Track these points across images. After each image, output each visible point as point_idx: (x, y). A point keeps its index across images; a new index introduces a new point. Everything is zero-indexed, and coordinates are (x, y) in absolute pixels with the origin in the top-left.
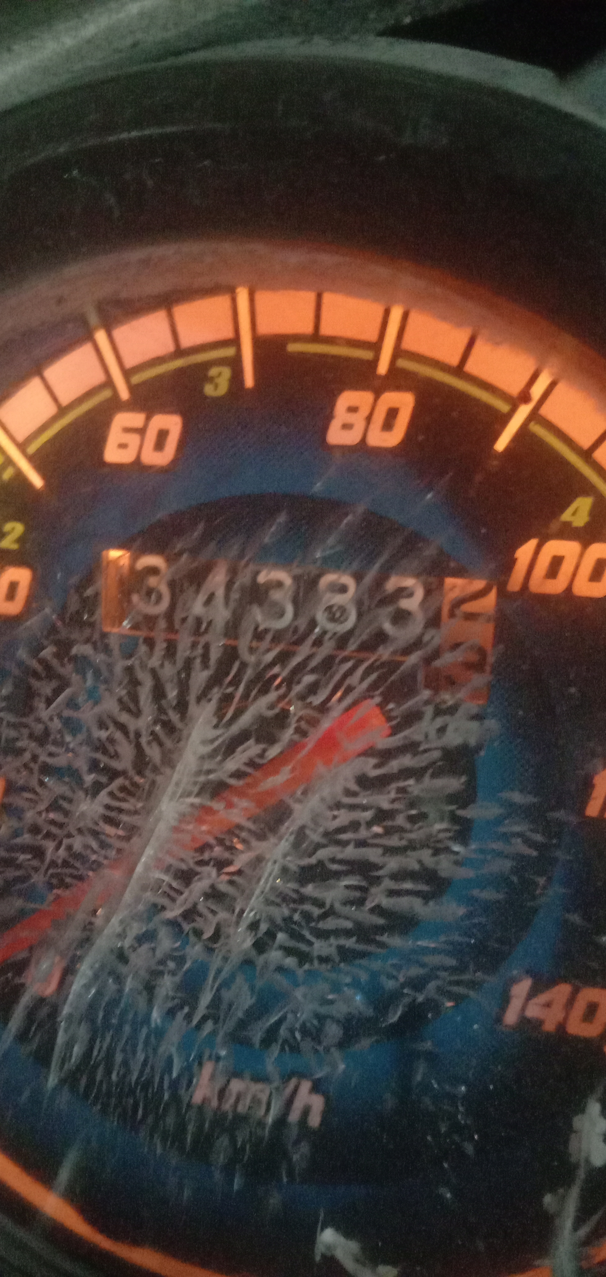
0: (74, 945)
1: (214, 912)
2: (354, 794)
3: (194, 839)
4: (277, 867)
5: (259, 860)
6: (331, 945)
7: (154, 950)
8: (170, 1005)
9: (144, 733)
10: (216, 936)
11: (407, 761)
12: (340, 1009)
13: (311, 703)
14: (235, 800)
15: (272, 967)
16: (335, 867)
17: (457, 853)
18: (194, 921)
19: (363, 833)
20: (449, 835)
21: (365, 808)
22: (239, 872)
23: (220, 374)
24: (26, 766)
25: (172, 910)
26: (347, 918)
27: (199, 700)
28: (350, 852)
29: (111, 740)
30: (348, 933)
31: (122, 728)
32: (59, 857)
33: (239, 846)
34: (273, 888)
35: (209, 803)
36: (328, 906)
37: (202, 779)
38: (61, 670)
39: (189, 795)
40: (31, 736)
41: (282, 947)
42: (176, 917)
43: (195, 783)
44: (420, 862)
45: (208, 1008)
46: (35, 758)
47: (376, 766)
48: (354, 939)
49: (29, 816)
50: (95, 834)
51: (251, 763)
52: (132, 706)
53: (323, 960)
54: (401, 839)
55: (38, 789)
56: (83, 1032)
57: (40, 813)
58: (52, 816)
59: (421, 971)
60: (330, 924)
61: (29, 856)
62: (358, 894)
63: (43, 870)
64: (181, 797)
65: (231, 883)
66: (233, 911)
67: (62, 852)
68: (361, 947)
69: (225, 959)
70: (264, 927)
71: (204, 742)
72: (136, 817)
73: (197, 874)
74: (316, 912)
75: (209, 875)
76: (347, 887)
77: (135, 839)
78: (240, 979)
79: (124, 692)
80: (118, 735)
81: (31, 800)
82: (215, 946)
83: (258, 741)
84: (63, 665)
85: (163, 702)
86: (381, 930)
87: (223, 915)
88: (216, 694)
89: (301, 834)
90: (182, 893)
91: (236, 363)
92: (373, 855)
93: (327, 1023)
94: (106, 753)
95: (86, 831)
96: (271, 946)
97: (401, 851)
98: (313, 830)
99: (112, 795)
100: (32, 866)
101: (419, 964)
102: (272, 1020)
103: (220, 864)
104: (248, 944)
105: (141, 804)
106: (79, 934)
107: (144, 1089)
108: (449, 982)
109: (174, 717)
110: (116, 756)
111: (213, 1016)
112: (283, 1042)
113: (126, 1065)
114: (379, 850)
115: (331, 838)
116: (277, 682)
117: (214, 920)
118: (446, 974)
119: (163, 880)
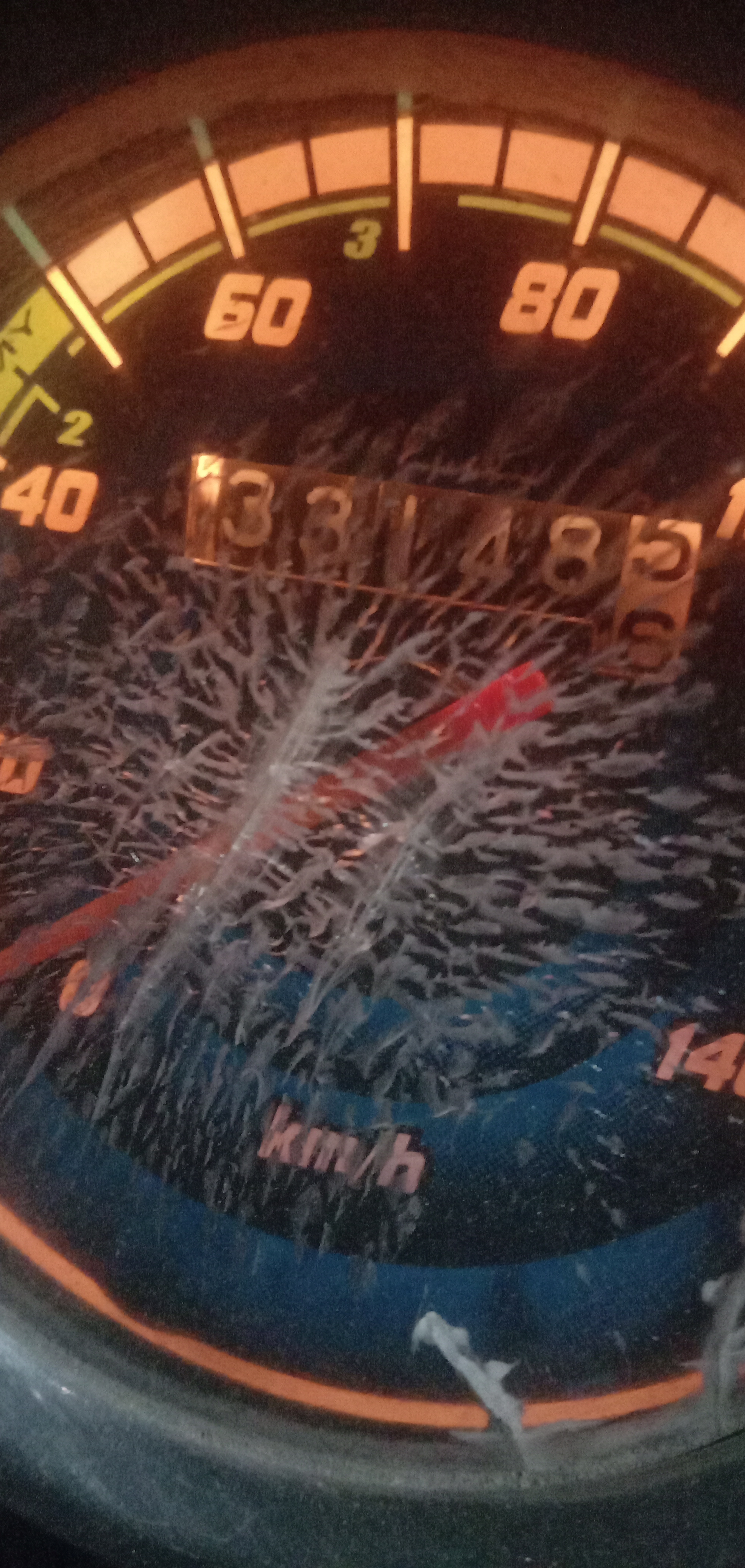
0: (144, 939)
1: (327, 905)
2: (519, 768)
3: (310, 813)
4: (411, 854)
5: (389, 843)
6: (470, 954)
7: (246, 948)
8: (259, 1018)
9: (254, 675)
10: (326, 936)
11: (589, 730)
12: (476, 1033)
13: (474, 648)
14: (365, 767)
15: (394, 976)
16: (484, 857)
17: (642, 848)
18: (301, 913)
19: (525, 818)
20: (635, 824)
21: (530, 786)
22: (363, 858)
23: (366, 230)
24: (98, 710)
25: (273, 899)
26: (494, 920)
27: (329, 636)
28: (506, 840)
29: (211, 682)
30: (494, 941)
31: (227, 668)
32: (133, 827)
33: (367, 825)
34: (403, 880)
35: (330, 769)
36: (472, 904)
37: (324, 738)
38: (151, 590)
39: (307, 756)
40: (107, 674)
41: (410, 954)
42: (278, 909)
43: (315, 743)
44: (594, 857)
45: (308, 1024)
46: (110, 700)
47: (551, 734)
48: (501, 947)
49: (98, 774)
50: (182, 801)
51: (390, 721)
52: (242, 640)
53: (459, 971)
54: (572, 826)
55: (112, 740)
56: (146, 1047)
57: (112, 770)
58: (127, 774)
59: (583, 991)
60: (472, 927)
61: (92, 825)
62: (510, 891)
63: (110, 844)
64: (296, 759)
65: (351, 869)
66: (352, 905)
67: (138, 821)
68: (509, 957)
69: (335, 965)
70: (389, 926)
71: (331, 692)
72: (237, 782)
73: (310, 856)
74: (456, 911)
75: (325, 860)
76: (499, 882)
77: (234, 810)
78: (354, 990)
79: (231, 622)
80: (221, 677)
81: (100, 753)
82: (325, 946)
83: (403, 693)
84: (155, 582)
85: (283, 637)
86: (535, 937)
87: (338, 909)
88: (353, 630)
89: (445, 813)
90: (288, 880)
91: (388, 217)
92: (535, 844)
93: (457, 1050)
94: (204, 698)
95: (171, 796)
96: (396, 951)
97: (571, 842)
98: (462, 810)
99: (207, 752)
100: (97, 837)
101: (580, 983)
102: (389, 1042)
103: (339, 847)
104: (366, 947)
105: (244, 766)
106: (151, 925)
107: (217, 1123)
108: (615, 1007)
109: (293, 656)
110: (216, 702)
111: (313, 1034)
112: (399, 1071)
113: (196, 1093)
114: (543, 840)
115: (483, 821)
116: (433, 618)
117: (327, 915)
118: (612, 997)
119: (265, 862)
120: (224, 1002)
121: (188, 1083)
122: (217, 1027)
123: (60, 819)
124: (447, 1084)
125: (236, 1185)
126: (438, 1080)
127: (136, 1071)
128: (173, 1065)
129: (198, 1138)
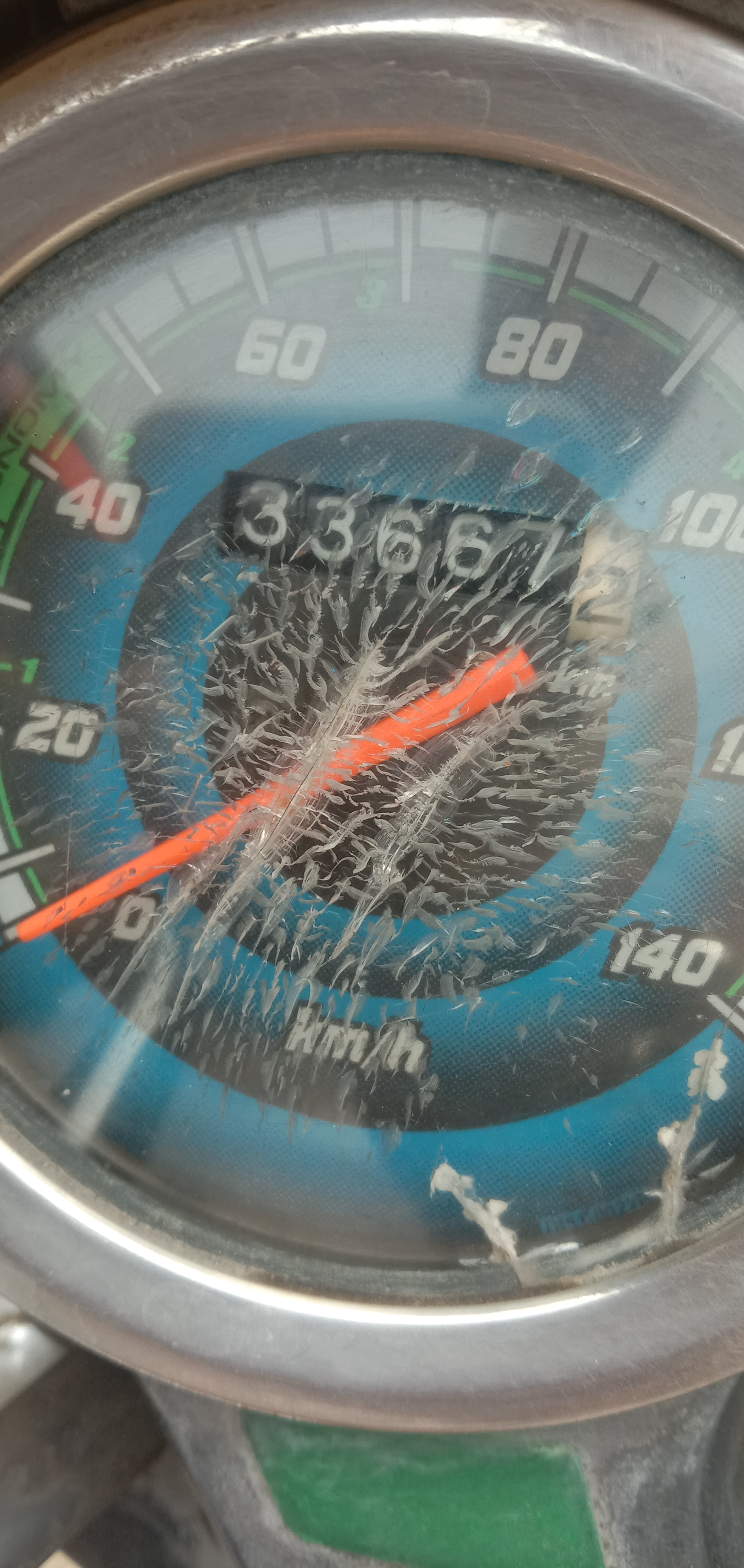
1: (368, 847)
3: (354, 774)
4: (434, 805)
6: (484, 881)
7: (299, 884)
8: (311, 938)
10: (367, 872)
12: (486, 943)
13: (488, 643)
15: (421, 902)
19: (527, 775)
22: (397, 809)
23: (375, 286)
25: (323, 844)
27: (371, 636)
28: (512, 794)
29: (274, 672)
31: (288, 660)
32: (207, 789)
34: (429, 825)
36: (484, 844)
37: (365, 715)
39: (350, 730)
42: (328, 851)
43: (357, 721)
45: (352, 940)
50: (247, 766)
53: (473, 894)
54: (564, 780)
57: (190, 744)
59: (569, 908)
61: (172, 788)
62: (515, 832)
63: (188, 803)
65: (387, 818)
66: (386, 847)
69: (373, 892)
70: (417, 863)
71: (371, 679)
72: (293, 752)
73: (354, 809)
74: (472, 848)
75: (367, 811)
76: (504, 825)
77: (290, 774)
78: (388, 912)
80: (282, 667)
81: (179, 729)
83: (428, 679)
87: (376, 849)
88: (389, 630)
90: (336, 828)
93: (470, 957)
94: (268, 684)
95: (241, 764)
96: (424, 882)
97: (563, 793)
98: (476, 768)
99: (269, 728)
100: (176, 797)
101: (569, 901)
102: (415, 953)
103: (377, 800)
104: (399, 878)
105: (300, 738)
106: (219, 867)
107: (274, 1023)
108: (593, 918)
109: (341, 650)
110: (278, 688)
111: (354, 950)
112: (424, 974)
113: (258, 999)
114: (540, 791)
115: (495, 777)
116: (454, 621)
117: (368, 855)
118: (591, 911)
119: (317, 814)
120: (281, 925)
121: (251, 993)
122: (275, 948)
123: (143, 784)
124: (462, 983)
125: (288, 1072)
126: (455, 980)
127: (206, 985)
128: (237, 979)
129: (260, 1036)
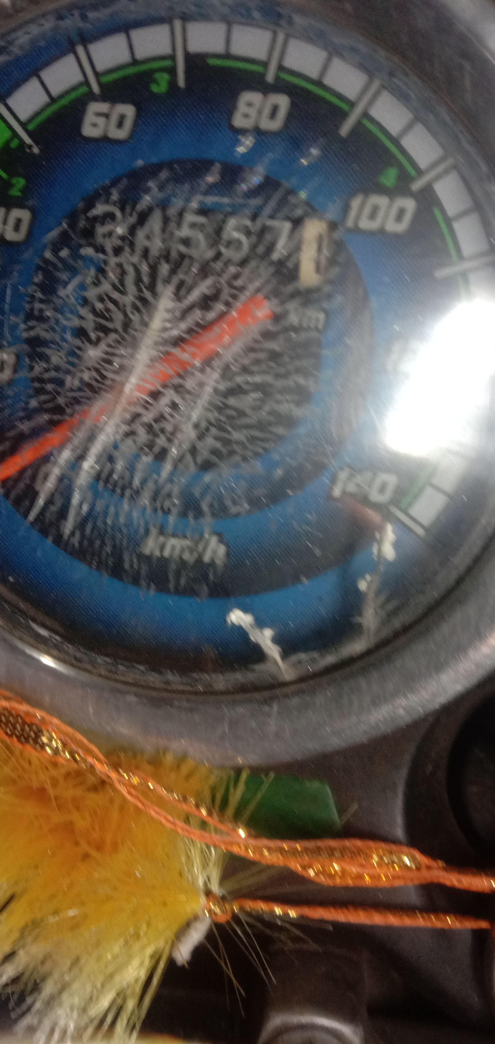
0: (84, 441)
4: (211, 389)
5: (201, 385)
6: (243, 434)
7: (135, 441)
8: (145, 474)
14: (188, 347)
15: (207, 449)
16: (245, 387)
19: (263, 366)
24: (52, 328)
25: (147, 416)
26: (252, 417)
27: (164, 283)
29: (108, 310)
30: (253, 427)
34: (209, 402)
35: (170, 350)
37: (164, 334)
38: (74, 265)
39: (158, 344)
40: (55, 309)
42: (150, 421)
43: (161, 338)
45: (168, 475)
46: (57, 322)
48: (257, 430)
50: (97, 370)
51: (196, 324)
52: (121, 287)
55: (61, 342)
56: (89, 496)
57: (61, 357)
63: (64, 394)
64: (153, 346)
66: (184, 416)
67: (76, 382)
68: (261, 435)
70: (203, 426)
71: (168, 312)
72: (124, 359)
74: (234, 414)
76: (254, 399)
77: (123, 373)
78: (188, 458)
80: (112, 306)
81: (54, 349)
82: (174, 437)
84: (75, 261)
85: (141, 284)
86: (272, 424)
90: (153, 406)
91: (172, 71)
92: (269, 379)
94: (105, 318)
95: (92, 369)
96: (208, 436)
98: (234, 365)
99: (108, 345)
100: (56, 392)
104: (193, 436)
105: (128, 352)
106: (87, 434)
109: (147, 294)
110: (111, 320)
111: (171, 481)
112: (213, 494)
113: (117, 513)
114: (272, 377)
115: (244, 369)
117: (174, 422)
119: (141, 397)
120: (126, 469)
121: (112, 510)
